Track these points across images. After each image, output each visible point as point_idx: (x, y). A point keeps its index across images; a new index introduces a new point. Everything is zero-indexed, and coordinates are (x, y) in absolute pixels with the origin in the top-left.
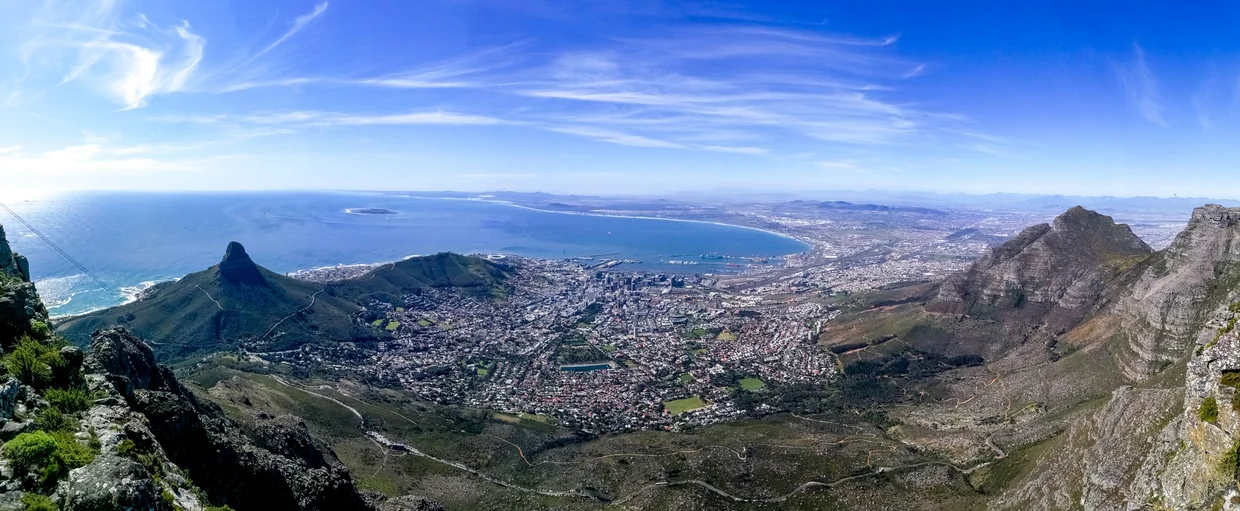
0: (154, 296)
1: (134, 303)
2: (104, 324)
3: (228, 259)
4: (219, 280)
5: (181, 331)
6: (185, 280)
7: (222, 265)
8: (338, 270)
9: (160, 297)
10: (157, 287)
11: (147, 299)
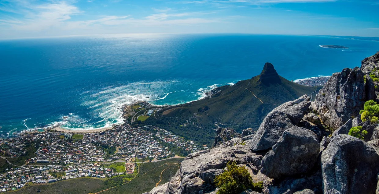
0: (218, 95)
1: (206, 99)
2: (190, 112)
3: (265, 73)
4: (261, 85)
5: (238, 117)
6: (238, 85)
7: (262, 76)
8: (319, 79)
9: (222, 96)
10: (218, 89)
11: (214, 97)
